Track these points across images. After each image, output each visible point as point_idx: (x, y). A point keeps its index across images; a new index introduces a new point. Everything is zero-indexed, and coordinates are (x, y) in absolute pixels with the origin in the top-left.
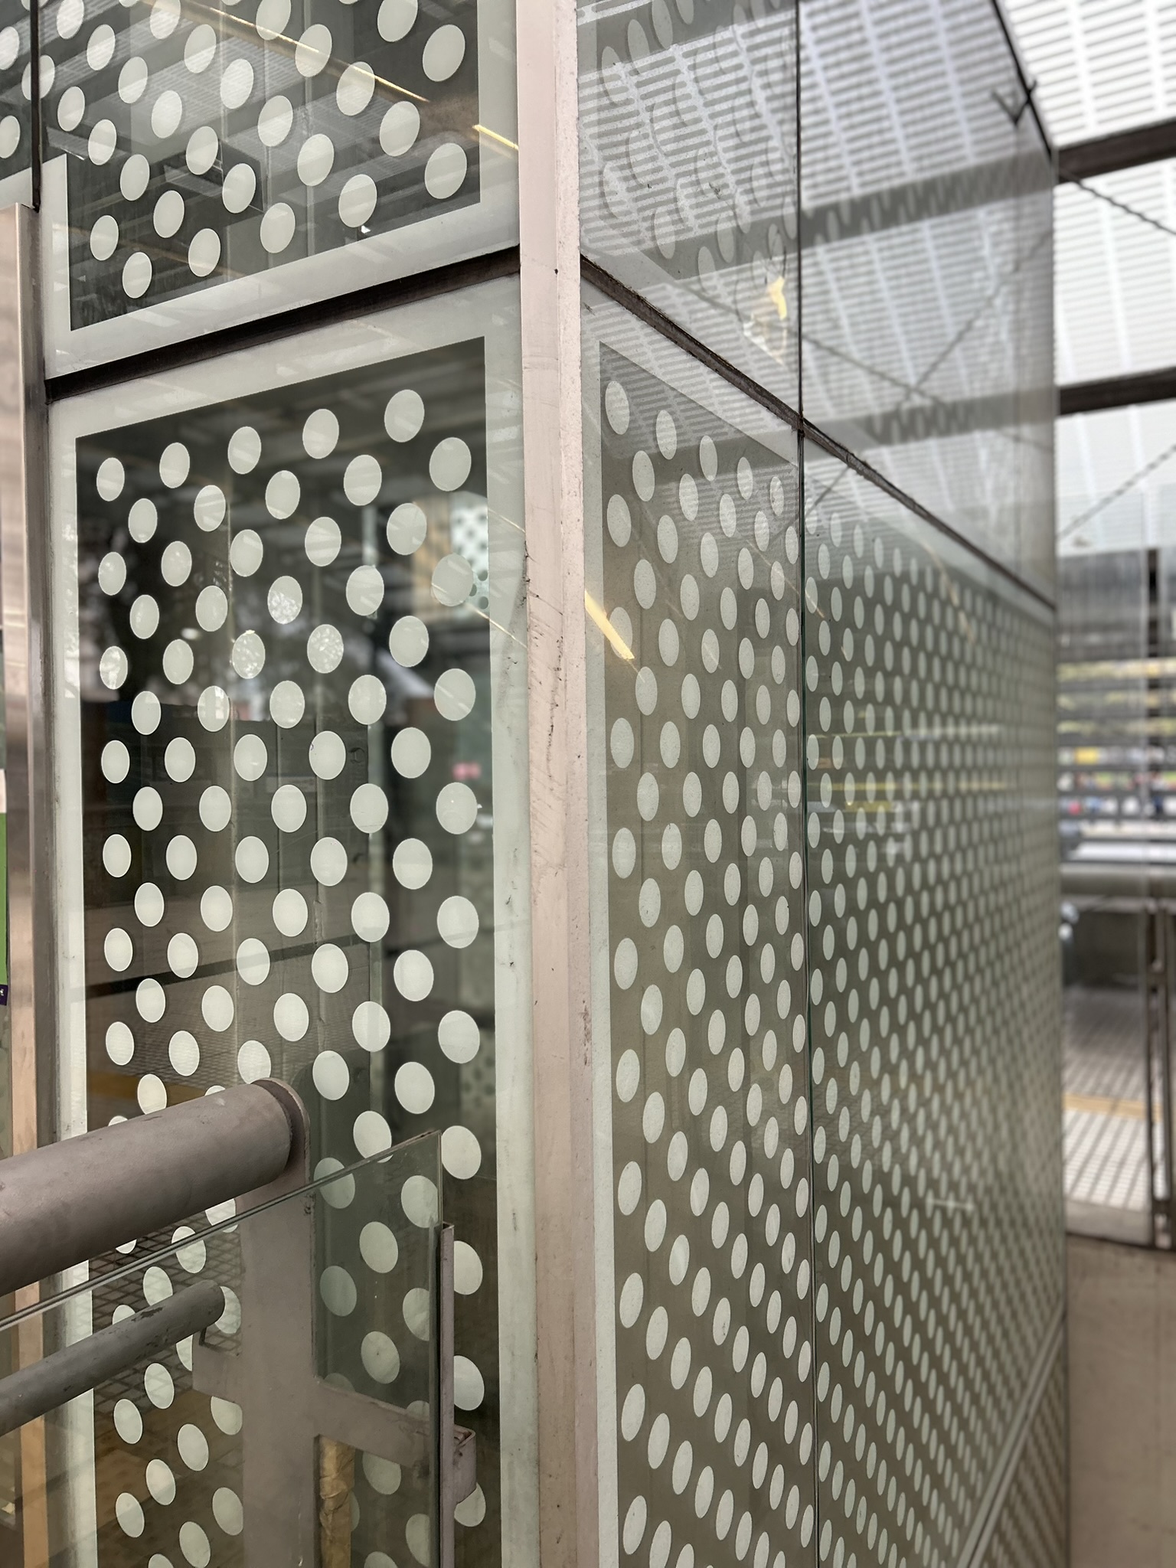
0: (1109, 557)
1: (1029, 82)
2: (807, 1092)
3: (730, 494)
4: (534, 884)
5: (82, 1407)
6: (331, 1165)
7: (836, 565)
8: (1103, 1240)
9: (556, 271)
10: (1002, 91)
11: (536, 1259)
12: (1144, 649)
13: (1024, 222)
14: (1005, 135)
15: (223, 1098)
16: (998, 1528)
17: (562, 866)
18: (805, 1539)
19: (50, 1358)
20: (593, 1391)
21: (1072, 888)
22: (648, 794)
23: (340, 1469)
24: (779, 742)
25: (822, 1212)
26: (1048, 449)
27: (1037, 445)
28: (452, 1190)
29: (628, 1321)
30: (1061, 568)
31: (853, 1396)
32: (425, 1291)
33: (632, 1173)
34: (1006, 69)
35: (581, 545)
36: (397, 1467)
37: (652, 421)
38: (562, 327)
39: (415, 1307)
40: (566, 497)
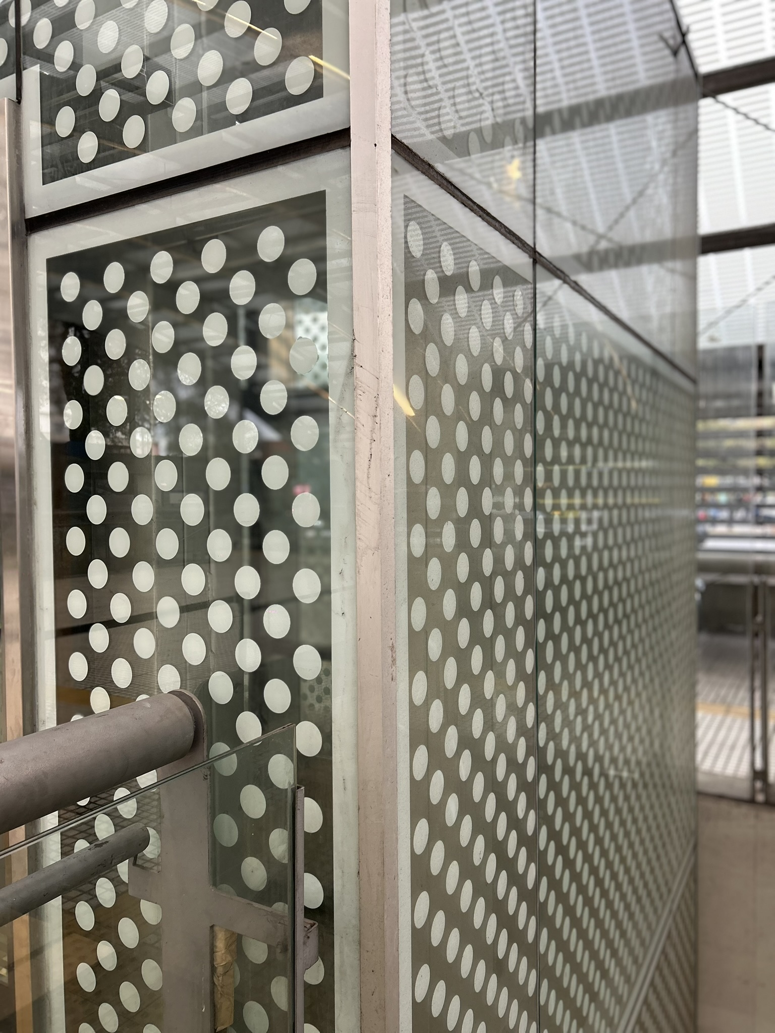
0: (731, 350)
1: (684, 28)
2: (535, 700)
3: (489, 300)
4: (358, 560)
5: (54, 908)
6: (221, 747)
7: (557, 351)
8: (721, 797)
9: (375, 145)
10: (667, 35)
11: (359, 809)
12: (754, 410)
13: (680, 124)
14: (669, 65)
15: (149, 703)
16: (652, 984)
17: (377, 548)
18: (531, 991)
19: (34, 875)
20: (396, 896)
21: (704, 567)
22: (433, 502)
23: (228, 947)
24: (519, 469)
25: (543, 779)
26: (692, 278)
27: (684, 274)
28: (303, 763)
29: (419, 850)
30: (701, 357)
31: (562, 898)
32: (285, 831)
33: (422, 752)
34: (669, 20)
35: (391, 333)
36: (265, 946)
37: (438, 249)
38: (379, 184)
39: (278, 841)
40: (381, 299)
